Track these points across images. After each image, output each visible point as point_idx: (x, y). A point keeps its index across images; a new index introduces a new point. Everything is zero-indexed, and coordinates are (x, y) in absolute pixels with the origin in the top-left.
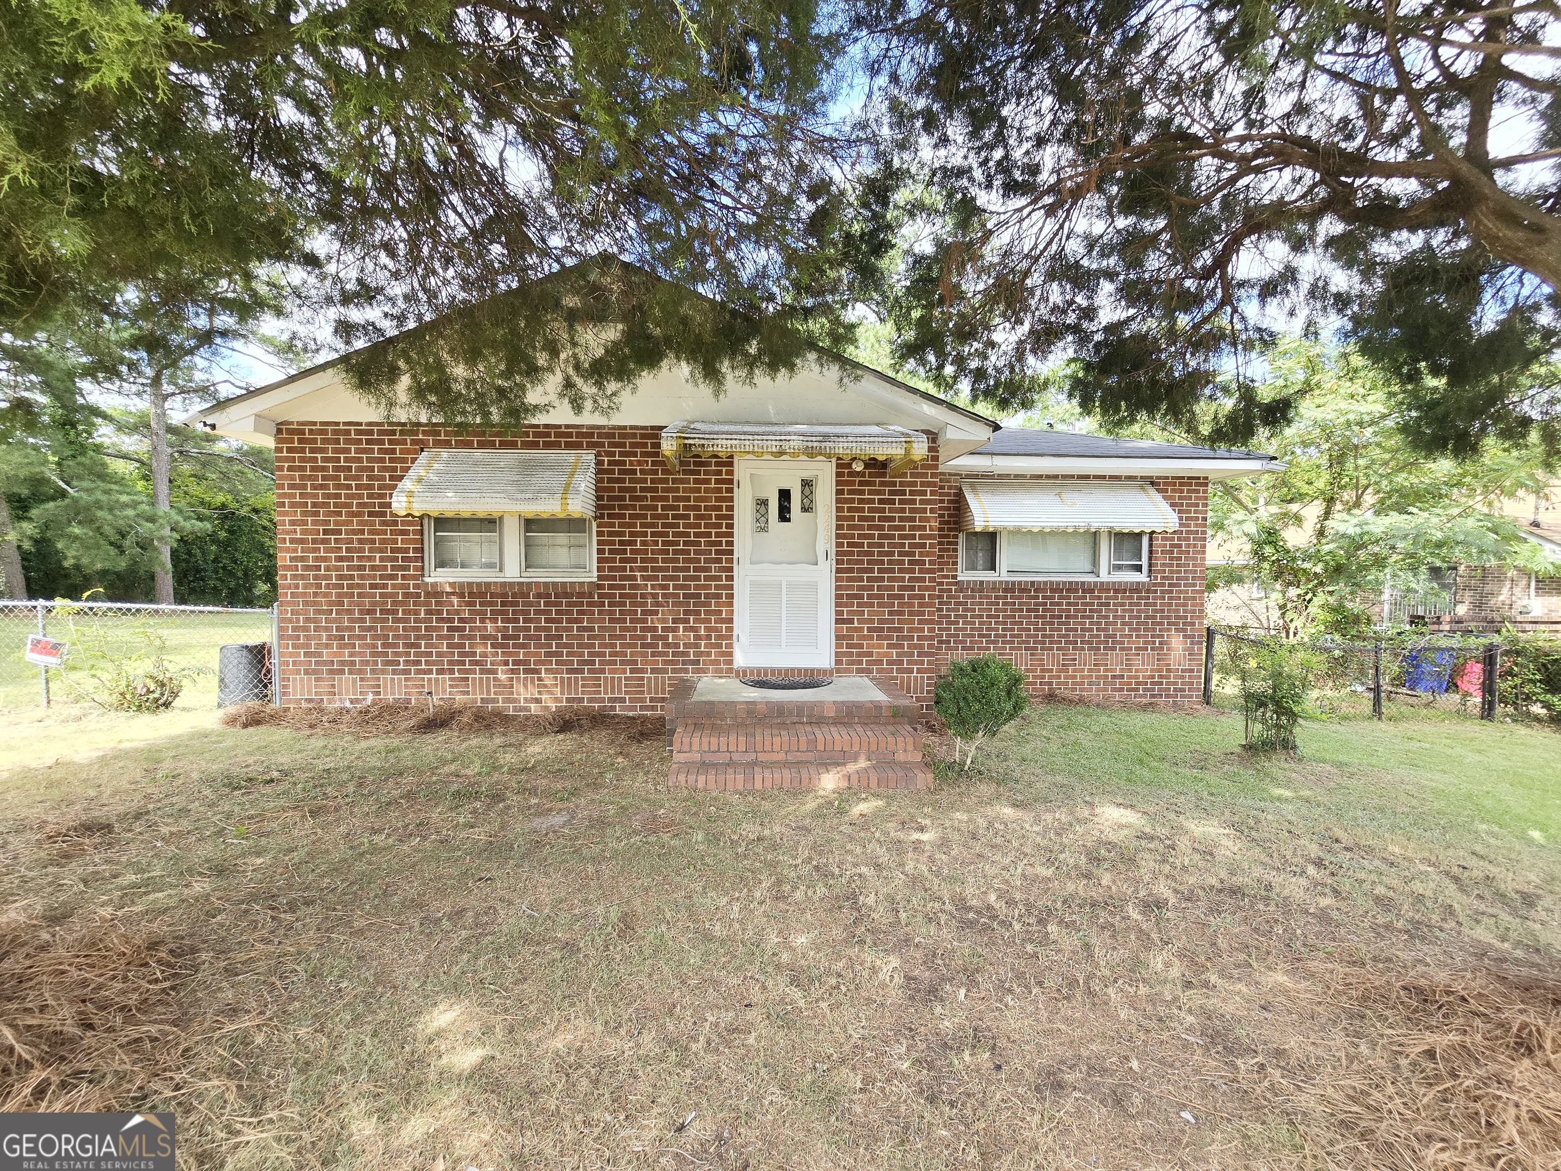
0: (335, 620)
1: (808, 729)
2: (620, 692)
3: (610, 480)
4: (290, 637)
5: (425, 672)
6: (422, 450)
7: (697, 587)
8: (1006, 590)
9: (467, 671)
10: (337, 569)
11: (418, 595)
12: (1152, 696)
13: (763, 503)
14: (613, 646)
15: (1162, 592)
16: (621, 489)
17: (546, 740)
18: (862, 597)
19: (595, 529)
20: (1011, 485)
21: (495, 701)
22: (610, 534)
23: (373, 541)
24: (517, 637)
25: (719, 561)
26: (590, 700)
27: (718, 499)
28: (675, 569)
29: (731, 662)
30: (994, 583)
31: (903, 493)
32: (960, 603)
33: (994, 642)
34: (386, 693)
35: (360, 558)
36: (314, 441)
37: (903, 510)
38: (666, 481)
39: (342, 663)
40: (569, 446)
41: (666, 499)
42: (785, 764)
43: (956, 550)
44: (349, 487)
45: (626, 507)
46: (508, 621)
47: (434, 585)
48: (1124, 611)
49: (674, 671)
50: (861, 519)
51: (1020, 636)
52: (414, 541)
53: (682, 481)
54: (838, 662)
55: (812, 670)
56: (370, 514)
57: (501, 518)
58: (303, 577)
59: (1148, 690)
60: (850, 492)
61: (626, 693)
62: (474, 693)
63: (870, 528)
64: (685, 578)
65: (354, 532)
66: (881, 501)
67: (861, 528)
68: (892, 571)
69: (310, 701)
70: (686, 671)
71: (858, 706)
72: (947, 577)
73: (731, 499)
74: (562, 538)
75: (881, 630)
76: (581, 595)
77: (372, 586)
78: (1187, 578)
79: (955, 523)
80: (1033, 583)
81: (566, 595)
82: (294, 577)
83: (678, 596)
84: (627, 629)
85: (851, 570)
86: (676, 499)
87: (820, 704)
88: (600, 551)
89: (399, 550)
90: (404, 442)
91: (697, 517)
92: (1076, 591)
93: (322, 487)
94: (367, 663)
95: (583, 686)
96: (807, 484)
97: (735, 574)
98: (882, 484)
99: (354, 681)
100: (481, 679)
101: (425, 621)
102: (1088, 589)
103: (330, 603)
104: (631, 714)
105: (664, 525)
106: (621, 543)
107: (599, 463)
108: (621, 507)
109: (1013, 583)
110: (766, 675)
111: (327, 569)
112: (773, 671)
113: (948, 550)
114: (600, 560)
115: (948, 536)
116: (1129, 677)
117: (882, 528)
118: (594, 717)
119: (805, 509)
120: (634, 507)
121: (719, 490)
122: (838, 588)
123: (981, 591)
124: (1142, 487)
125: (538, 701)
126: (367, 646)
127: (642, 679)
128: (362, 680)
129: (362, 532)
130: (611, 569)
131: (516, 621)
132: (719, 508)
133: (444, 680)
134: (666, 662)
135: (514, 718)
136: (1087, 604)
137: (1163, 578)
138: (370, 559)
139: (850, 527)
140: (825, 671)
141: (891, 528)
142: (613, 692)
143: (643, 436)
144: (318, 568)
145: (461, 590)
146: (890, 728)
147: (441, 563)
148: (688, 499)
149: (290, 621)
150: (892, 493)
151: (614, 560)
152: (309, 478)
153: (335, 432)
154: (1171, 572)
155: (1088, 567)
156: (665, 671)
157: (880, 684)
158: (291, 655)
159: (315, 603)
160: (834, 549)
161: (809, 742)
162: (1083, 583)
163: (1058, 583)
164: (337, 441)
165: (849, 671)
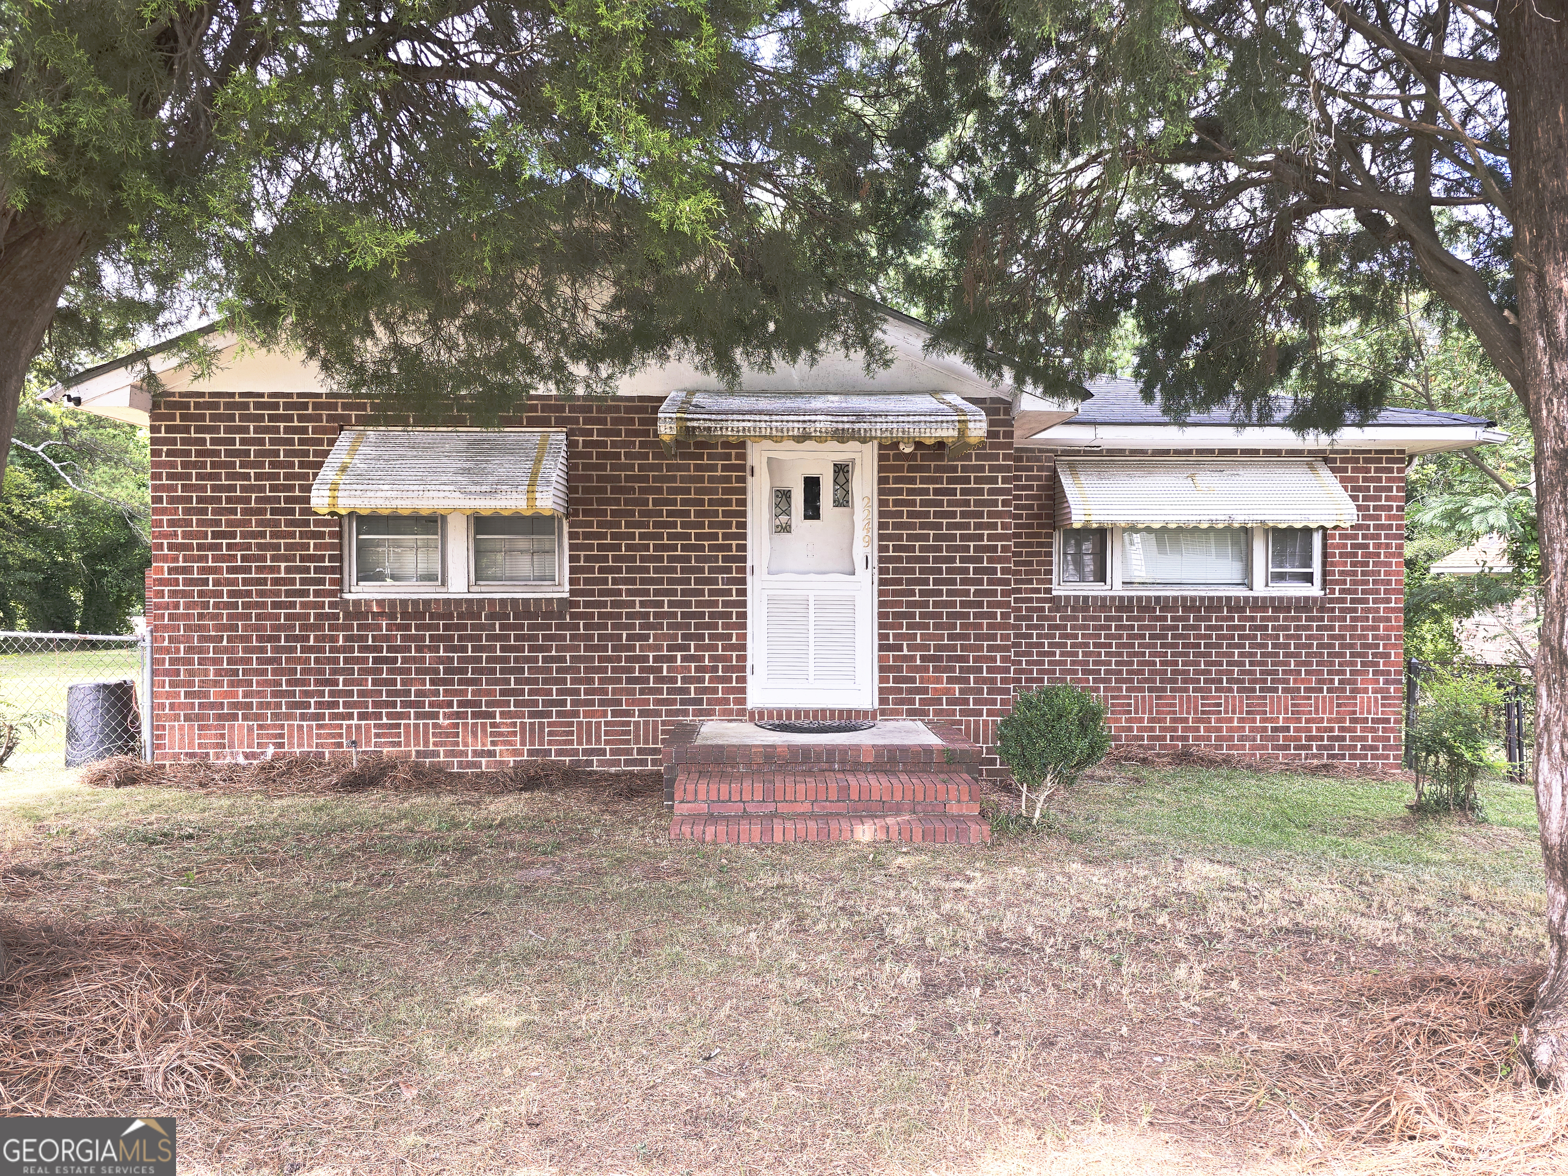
0: (226, 650)
1: (840, 776)
2: (598, 741)
3: (586, 467)
4: (167, 673)
5: (344, 717)
6: (341, 429)
7: (699, 604)
8: (1120, 609)
9: (400, 716)
10: (230, 582)
11: (336, 617)
12: (1331, 756)
13: (783, 496)
14: (591, 681)
15: (1342, 610)
16: (600, 478)
17: (510, 799)
18: (912, 615)
19: (566, 529)
20: (1125, 466)
21: (436, 754)
22: (587, 536)
23: (277, 547)
24: (464, 671)
25: (728, 570)
26: (559, 753)
27: (726, 491)
28: (671, 581)
29: (743, 701)
30: (1104, 599)
31: (967, 480)
32: (1057, 627)
33: (1104, 681)
34: (291, 745)
35: (259, 570)
36: (202, 417)
37: (967, 503)
38: (659, 467)
39: (235, 705)
40: (532, 422)
41: (659, 490)
42: (812, 816)
43: (1050, 554)
44: (247, 477)
45: (608, 502)
46: (454, 649)
47: (357, 603)
48: (1287, 637)
49: (669, 713)
50: (911, 515)
51: (1141, 672)
52: (331, 546)
53: (679, 468)
54: (883, 701)
55: (849, 711)
56: (274, 512)
57: (444, 518)
58: (184, 594)
59: (1325, 748)
60: (897, 480)
61: (607, 742)
62: (407, 744)
63: (923, 526)
64: (684, 593)
65: (254, 535)
66: (937, 492)
67: (911, 526)
68: (953, 582)
69: (191, 755)
70: (685, 713)
71: (904, 750)
72: (1037, 591)
73: (743, 491)
74: (522, 542)
75: (939, 659)
76: (548, 615)
77: (275, 605)
78: (1377, 592)
79: (1048, 516)
80: (1158, 599)
81: (528, 615)
82: (173, 594)
83: (674, 615)
84: (609, 659)
85: (898, 582)
86: (671, 491)
87: (857, 748)
88: (572, 559)
89: (311, 558)
90: (319, 418)
91: (698, 514)
92: (1219, 609)
93: (211, 476)
94: (268, 705)
95: (550, 734)
96: (842, 471)
97: (749, 587)
98: (938, 469)
99: (250, 729)
100: (416, 726)
101: (344, 649)
102: (1236, 606)
103: (220, 628)
104: (613, 770)
105: (657, 525)
106: (601, 547)
107: (571, 444)
108: (600, 502)
109: (1131, 599)
110: (789, 717)
111: (217, 583)
112: (798, 712)
113: (1038, 554)
114: (572, 570)
115: (1038, 535)
116: (1297, 730)
117: (939, 526)
118: (565, 773)
119: (838, 503)
120: (617, 502)
121: (728, 479)
122: (881, 604)
123: (1085, 609)
124: (1311, 466)
125: (491, 754)
126: (267, 683)
127: (628, 724)
128: (260, 727)
129: (262, 535)
130: (587, 581)
131: (464, 649)
132: (728, 503)
133: (368, 727)
134: (658, 702)
135: (460, 776)
136: (1235, 628)
137: (1342, 591)
138: (272, 569)
139: (896, 526)
140: (866, 713)
141: (950, 526)
142: (589, 742)
143: (628, 410)
144: (205, 582)
145: (390, 609)
146: (942, 776)
147: (365, 575)
148: (687, 491)
149: (167, 651)
150: (950, 481)
151: (591, 570)
152: (195, 465)
153: (228, 406)
154: (1354, 582)
155: (1237, 577)
156: (658, 713)
157: (935, 728)
158: (168, 695)
159: (200, 628)
160: (876, 554)
161: (840, 789)
162: (1229, 599)
163: (1193, 599)
164: (232, 418)
165: (897, 712)
